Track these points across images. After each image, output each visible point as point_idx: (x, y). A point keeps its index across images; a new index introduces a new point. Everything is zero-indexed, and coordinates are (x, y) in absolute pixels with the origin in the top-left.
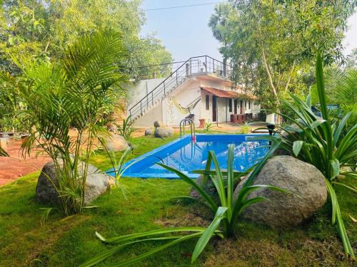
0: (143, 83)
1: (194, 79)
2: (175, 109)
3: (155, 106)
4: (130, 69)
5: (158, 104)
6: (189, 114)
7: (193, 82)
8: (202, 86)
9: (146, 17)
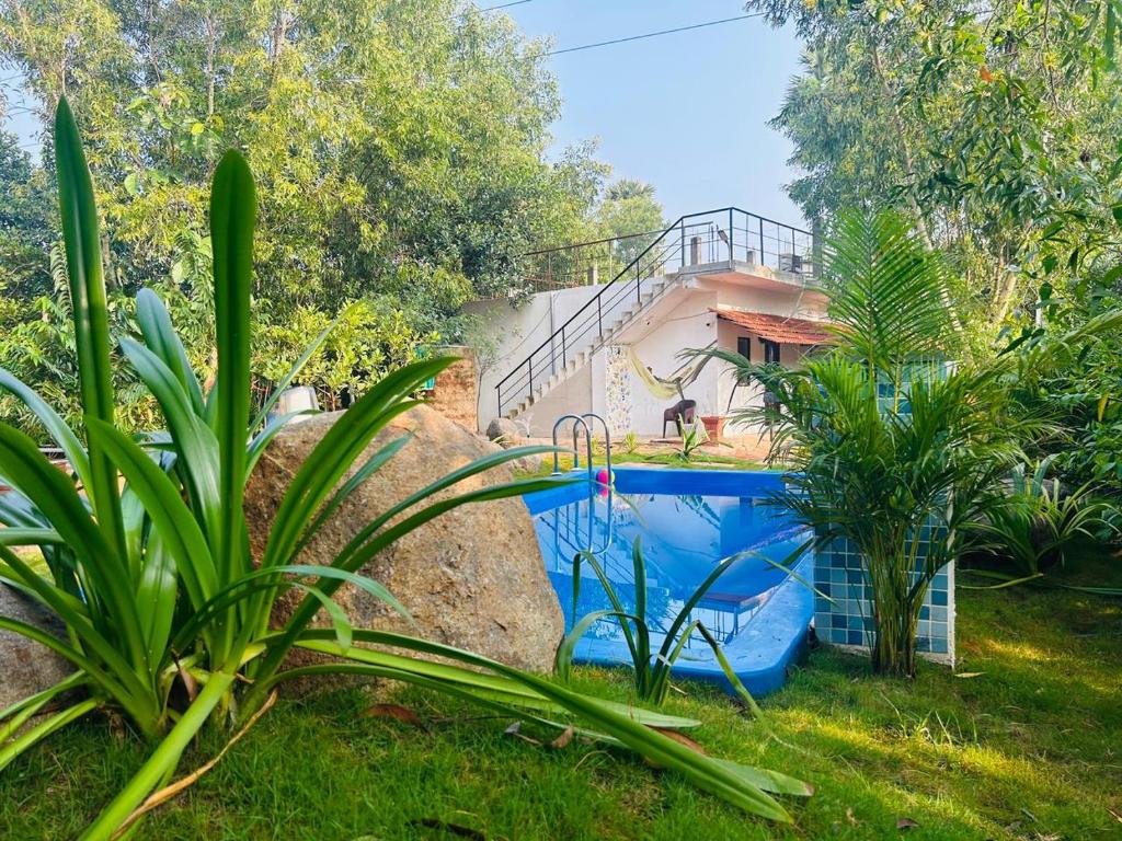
0: (541, 299)
1: (694, 284)
2: (636, 383)
3: (570, 373)
4: (504, 259)
5: (578, 366)
6: (677, 399)
7: (692, 296)
8: (723, 307)
9: (559, 96)
